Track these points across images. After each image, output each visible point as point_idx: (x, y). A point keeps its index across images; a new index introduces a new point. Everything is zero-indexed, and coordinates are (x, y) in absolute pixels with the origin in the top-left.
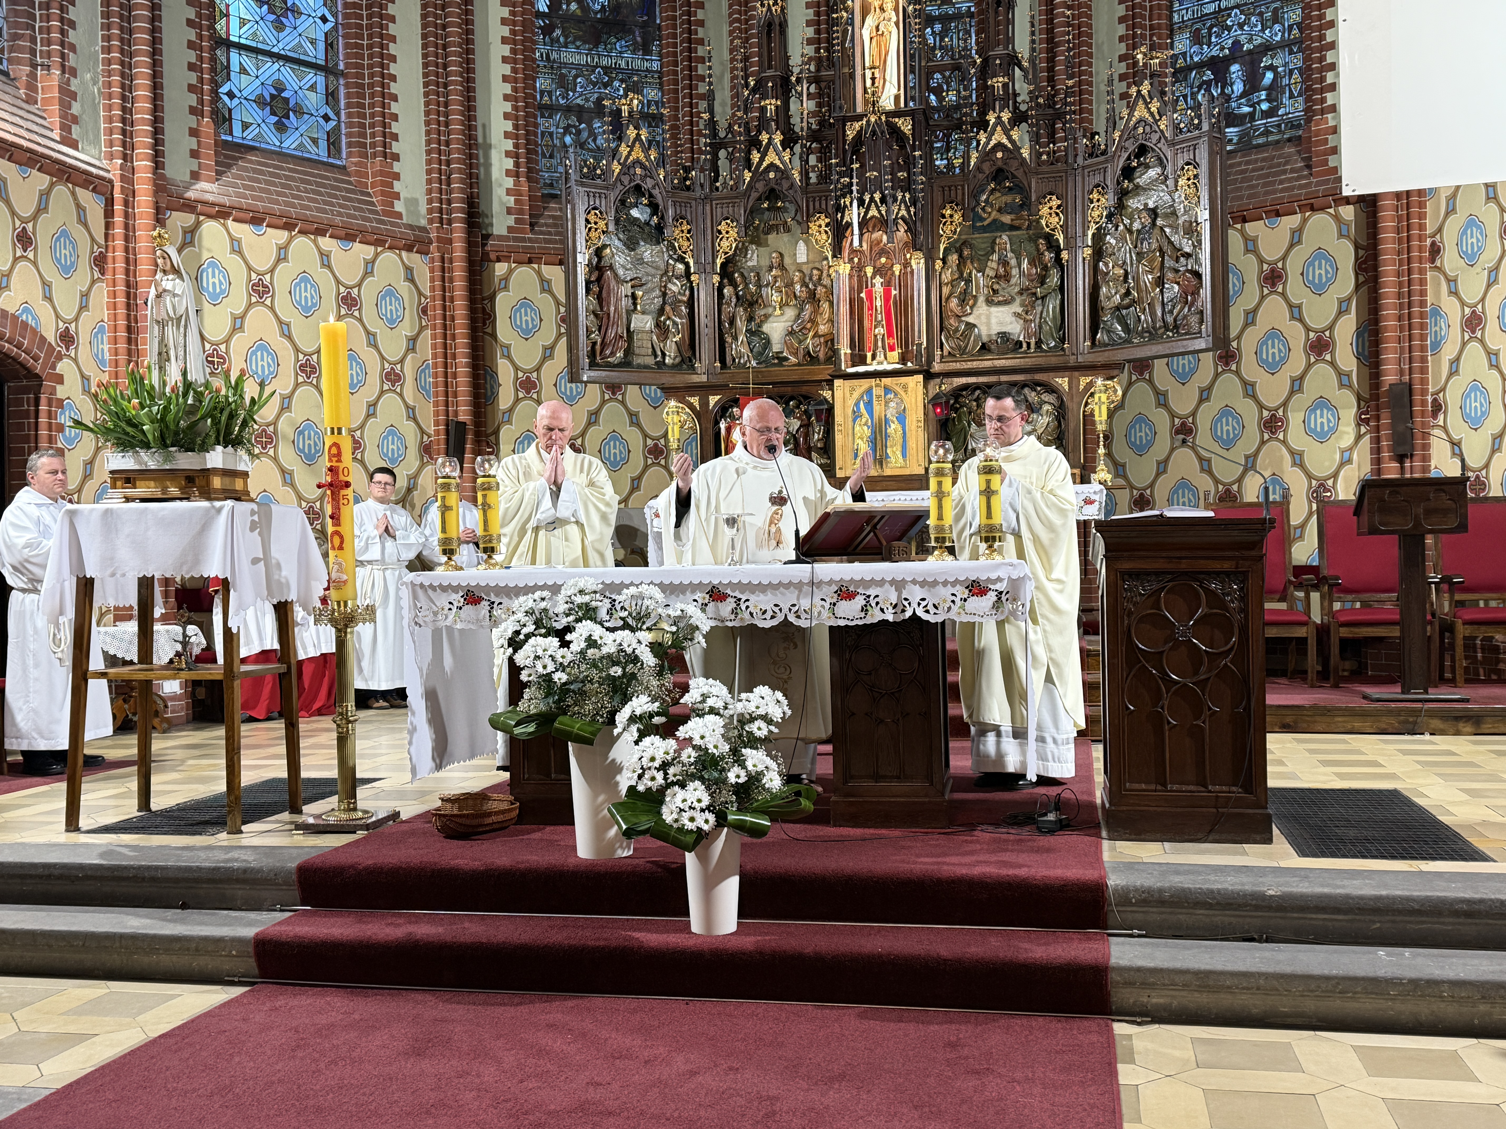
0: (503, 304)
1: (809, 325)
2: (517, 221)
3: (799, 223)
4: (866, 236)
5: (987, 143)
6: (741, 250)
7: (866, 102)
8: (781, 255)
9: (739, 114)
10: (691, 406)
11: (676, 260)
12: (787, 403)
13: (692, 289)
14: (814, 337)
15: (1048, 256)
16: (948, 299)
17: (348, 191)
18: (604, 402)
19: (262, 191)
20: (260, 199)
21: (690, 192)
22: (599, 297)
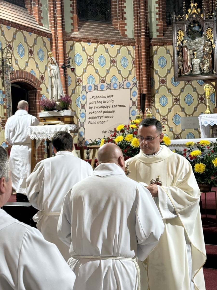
0: (156, 58)
2: (160, 33)
10: (213, 85)
11: (208, 41)
13: (213, 49)
17: (112, 30)
18: (185, 85)
19: (90, 33)
20: (89, 35)
21: (212, 20)
22: (182, 55)
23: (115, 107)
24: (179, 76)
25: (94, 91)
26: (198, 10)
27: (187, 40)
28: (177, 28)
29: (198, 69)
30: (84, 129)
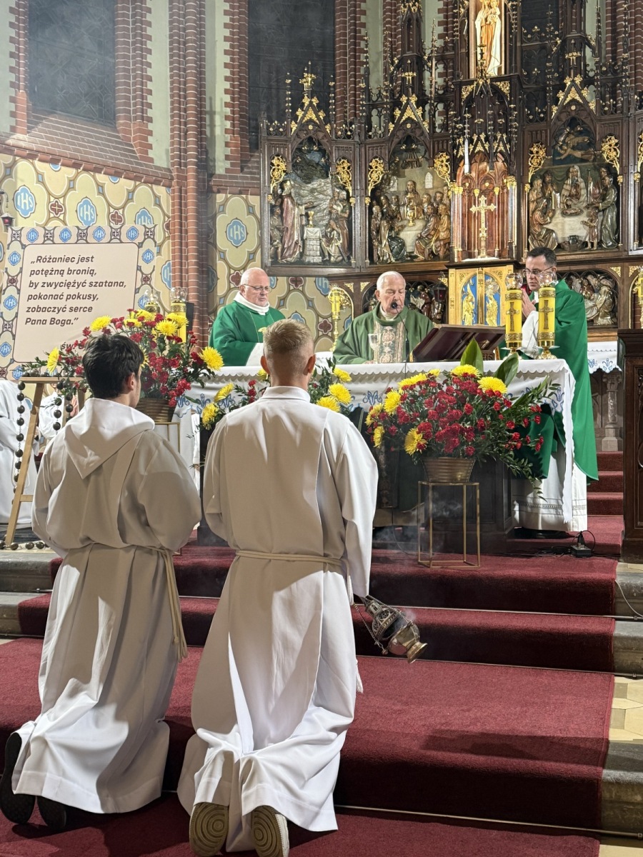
0: (221, 222)
1: (433, 233)
2: (232, 165)
3: (427, 160)
4: (474, 166)
5: (565, 99)
6: (386, 181)
7: (477, 71)
8: (414, 183)
9: (387, 83)
10: (348, 290)
11: (340, 188)
12: (416, 288)
13: (350, 209)
14: (436, 241)
15: (608, 180)
16: (533, 212)
17: (117, 142)
18: (289, 291)
19: (58, 140)
20: (58, 147)
21: (350, 140)
22: (281, 216)
23: (98, 285)
24: (272, 263)
25: (43, 244)
26: (320, 114)
27: (294, 180)
28: (269, 151)
29: (317, 251)
30: (14, 336)
